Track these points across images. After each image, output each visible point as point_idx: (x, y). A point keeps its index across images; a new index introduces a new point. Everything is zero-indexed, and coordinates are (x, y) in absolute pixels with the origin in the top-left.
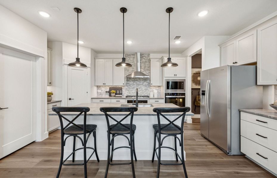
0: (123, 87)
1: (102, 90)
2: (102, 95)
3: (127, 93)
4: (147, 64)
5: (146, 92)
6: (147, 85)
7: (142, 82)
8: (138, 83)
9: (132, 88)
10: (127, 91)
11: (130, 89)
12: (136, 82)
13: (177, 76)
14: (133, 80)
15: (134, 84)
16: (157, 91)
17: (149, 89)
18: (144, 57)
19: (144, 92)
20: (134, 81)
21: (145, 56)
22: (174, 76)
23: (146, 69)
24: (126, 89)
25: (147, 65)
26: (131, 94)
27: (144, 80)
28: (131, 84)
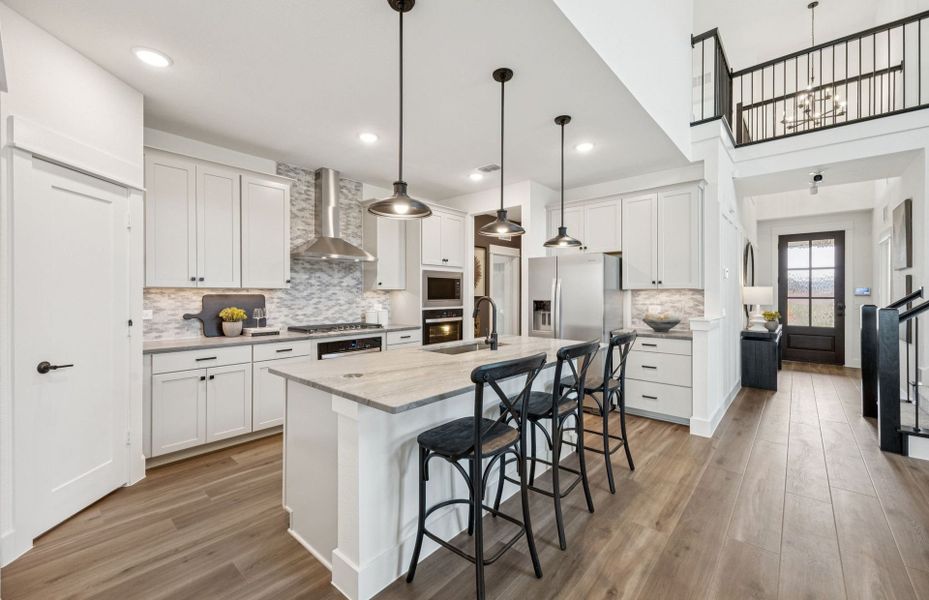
0: (267, 295)
1: (157, 311)
2: (157, 330)
3: (283, 319)
4: (355, 215)
5: (350, 312)
6: (354, 287)
7: (337, 277)
8: (325, 278)
9: (304, 298)
10: (285, 311)
11: (297, 302)
12: (318, 274)
13: (448, 263)
14: (308, 266)
15: (313, 281)
16: (381, 305)
17: (358, 300)
18: (344, 191)
19: (346, 310)
20: (312, 271)
21: (349, 186)
22: (441, 263)
23: (349, 231)
24: (282, 303)
25: (354, 218)
26: (301, 322)
27: (345, 268)
28: (301, 283)
